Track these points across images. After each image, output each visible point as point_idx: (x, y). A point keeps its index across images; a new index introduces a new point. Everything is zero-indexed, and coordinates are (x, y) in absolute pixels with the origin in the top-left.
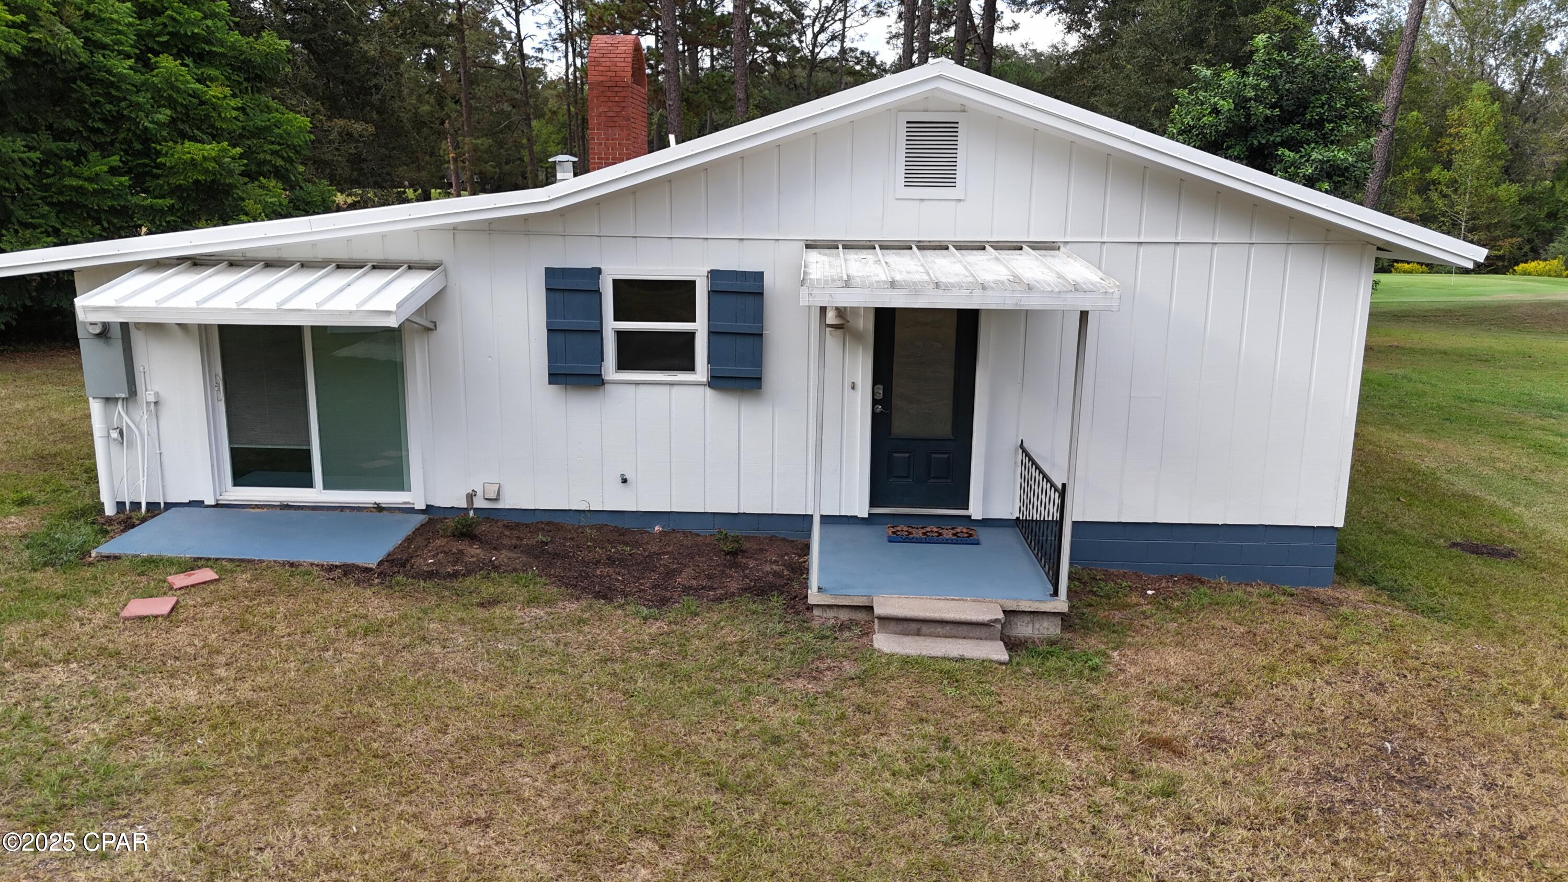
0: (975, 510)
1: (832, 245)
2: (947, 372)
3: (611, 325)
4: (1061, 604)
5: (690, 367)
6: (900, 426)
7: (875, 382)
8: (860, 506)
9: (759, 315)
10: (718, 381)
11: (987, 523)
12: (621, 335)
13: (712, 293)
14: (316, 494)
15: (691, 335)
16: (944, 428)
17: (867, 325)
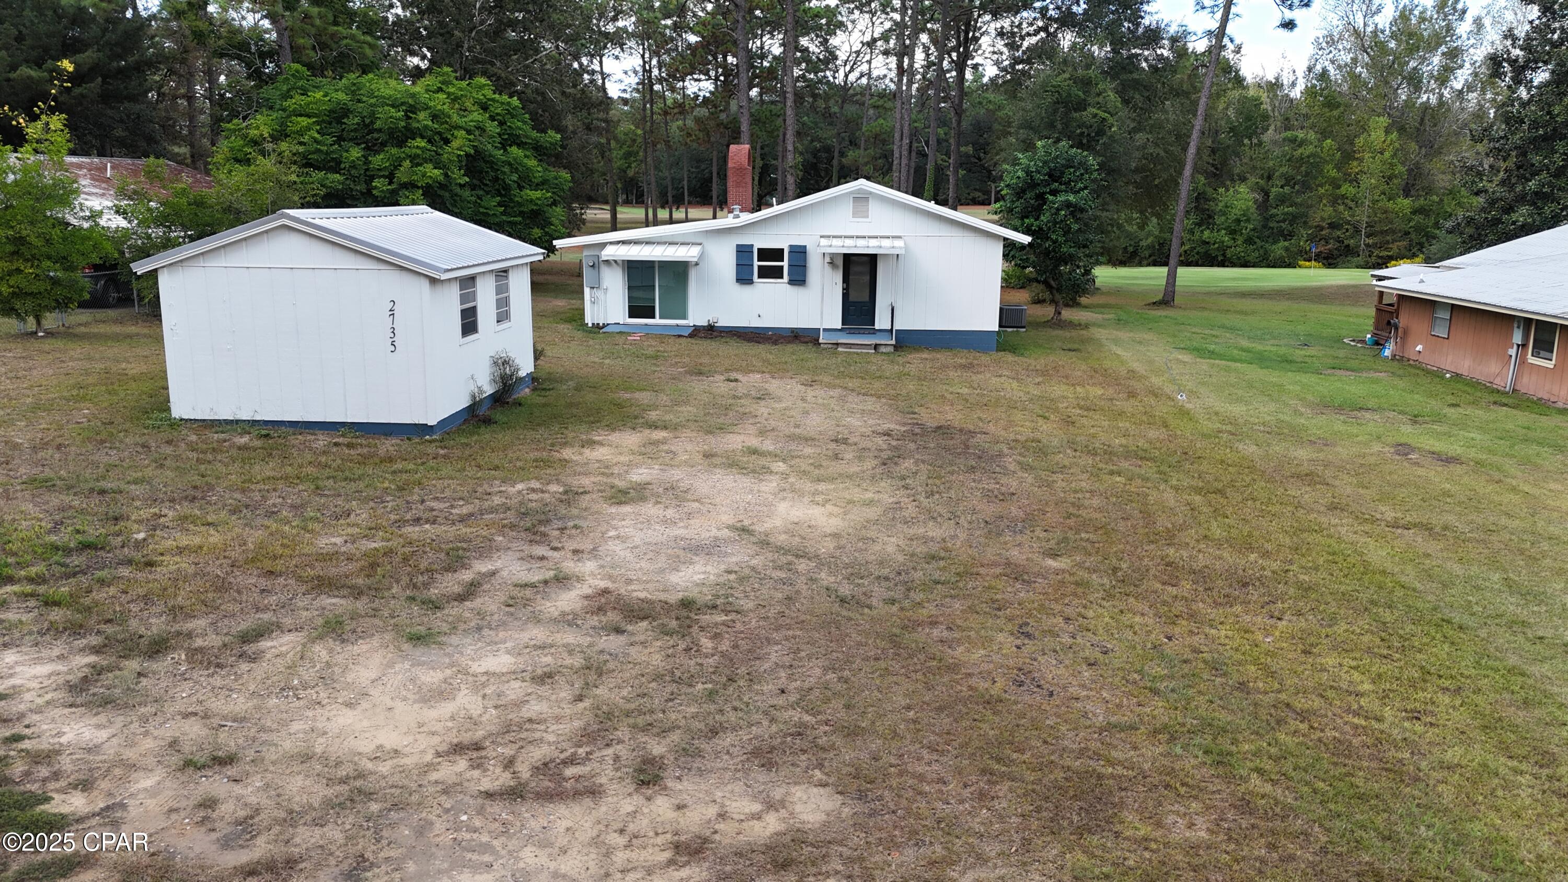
0: (877, 327)
1: (829, 237)
2: (867, 278)
3: (756, 263)
4: (893, 342)
5: (782, 277)
6: (853, 297)
7: (844, 282)
8: (839, 326)
9: (805, 260)
10: (792, 282)
11: (880, 330)
12: (759, 267)
13: (790, 252)
14: (657, 321)
15: (782, 267)
16: (866, 297)
17: (840, 262)
